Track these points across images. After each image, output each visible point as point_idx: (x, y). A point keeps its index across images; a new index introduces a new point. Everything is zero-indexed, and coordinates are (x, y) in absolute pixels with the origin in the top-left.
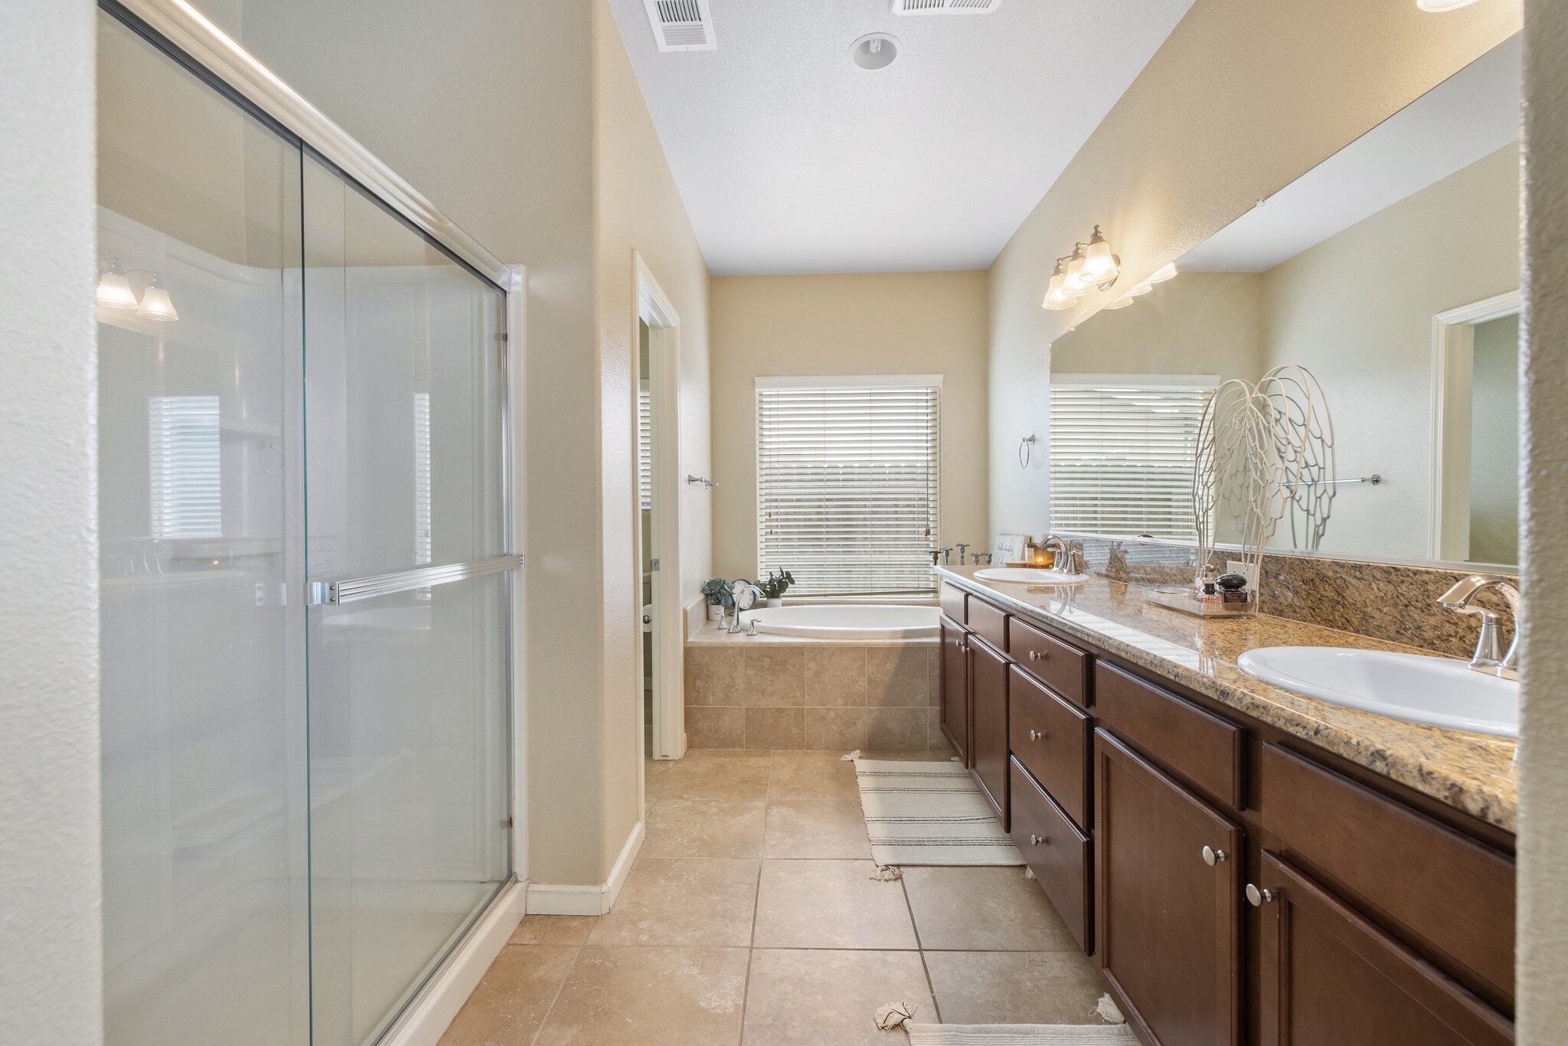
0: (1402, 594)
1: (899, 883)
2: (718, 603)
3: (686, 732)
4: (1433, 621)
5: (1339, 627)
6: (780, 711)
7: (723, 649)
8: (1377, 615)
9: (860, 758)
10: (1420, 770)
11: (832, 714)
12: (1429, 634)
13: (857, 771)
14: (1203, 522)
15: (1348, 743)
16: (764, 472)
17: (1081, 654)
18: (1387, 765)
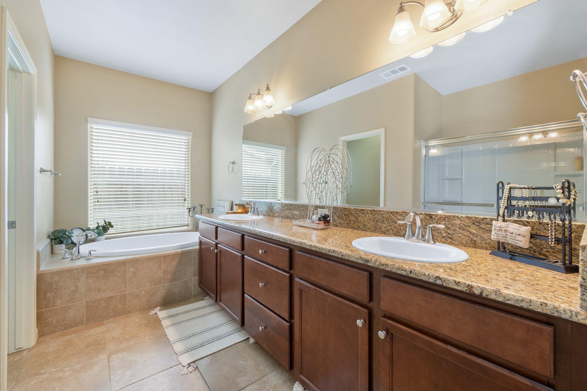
0: (376, 218)
1: (197, 371)
2: (61, 242)
3: (37, 327)
4: (385, 226)
5: (356, 229)
6: (110, 298)
7: (70, 271)
8: (368, 225)
9: (160, 310)
10: (455, 281)
11: (143, 292)
12: (383, 230)
13: (160, 318)
14: (310, 195)
15: (425, 275)
16: (93, 169)
17: (288, 249)
18: (442, 281)
